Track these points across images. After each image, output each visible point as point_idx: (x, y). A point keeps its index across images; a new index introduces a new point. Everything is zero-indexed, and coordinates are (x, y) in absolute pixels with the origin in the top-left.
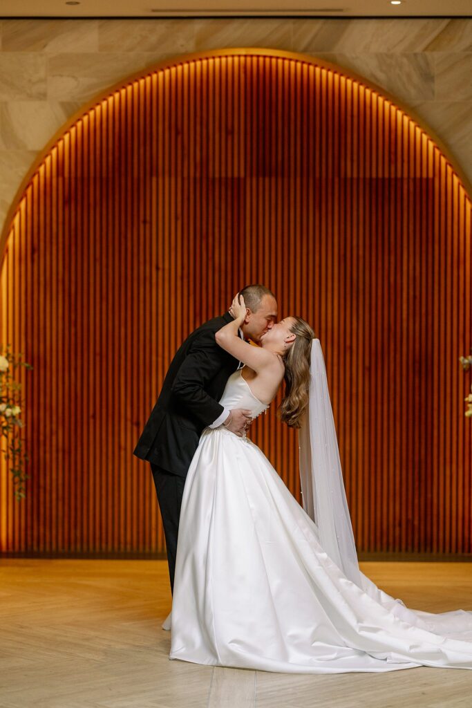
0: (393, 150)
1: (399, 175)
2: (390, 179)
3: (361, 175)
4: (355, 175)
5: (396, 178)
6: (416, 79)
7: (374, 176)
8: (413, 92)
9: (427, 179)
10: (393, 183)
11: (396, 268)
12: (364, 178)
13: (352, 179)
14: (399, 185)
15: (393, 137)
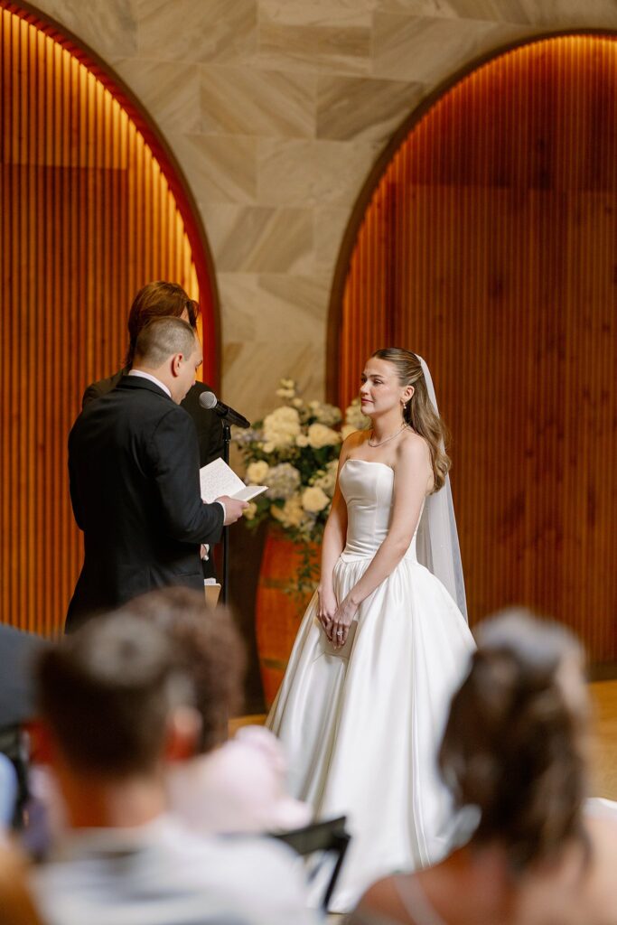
0: (74, 126)
1: (83, 164)
2: (70, 168)
3: (33, 162)
4: (24, 161)
5: (78, 168)
6: (113, 24)
7: (49, 163)
8: (109, 43)
9: (119, 171)
10: (74, 174)
11: (78, 300)
12: (37, 166)
13: (20, 165)
14: (82, 177)
15: (75, 106)
